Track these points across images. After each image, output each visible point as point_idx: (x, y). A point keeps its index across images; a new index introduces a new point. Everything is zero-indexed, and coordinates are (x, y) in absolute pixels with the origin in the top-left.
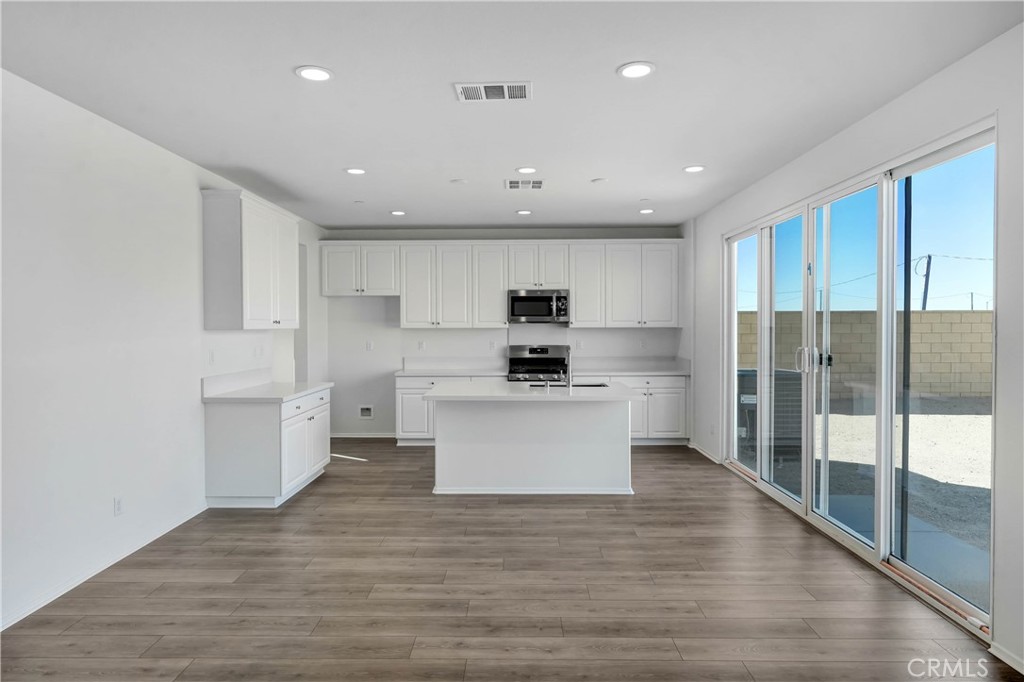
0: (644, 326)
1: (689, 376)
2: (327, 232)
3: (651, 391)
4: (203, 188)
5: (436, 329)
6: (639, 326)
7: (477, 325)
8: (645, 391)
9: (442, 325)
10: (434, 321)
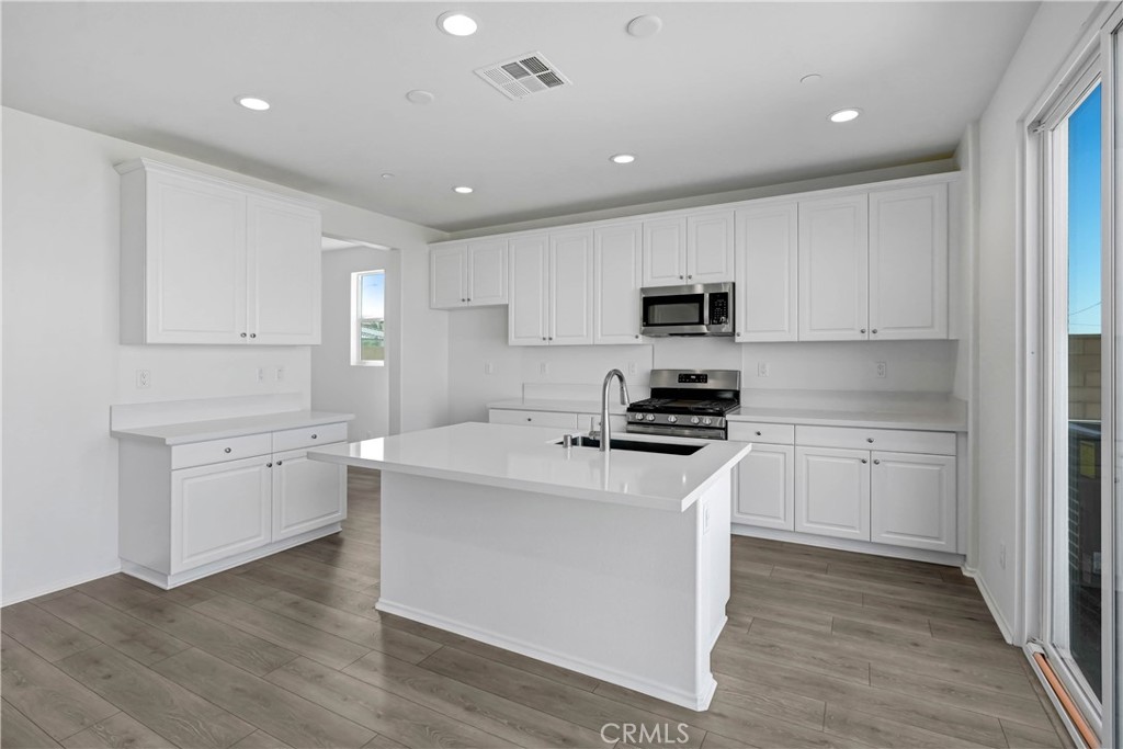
0: (873, 337)
1: (967, 433)
2: (440, 233)
3: (876, 456)
4: (115, 165)
5: (547, 348)
6: (865, 337)
7: (600, 340)
8: (865, 455)
9: (556, 341)
10: (547, 336)
